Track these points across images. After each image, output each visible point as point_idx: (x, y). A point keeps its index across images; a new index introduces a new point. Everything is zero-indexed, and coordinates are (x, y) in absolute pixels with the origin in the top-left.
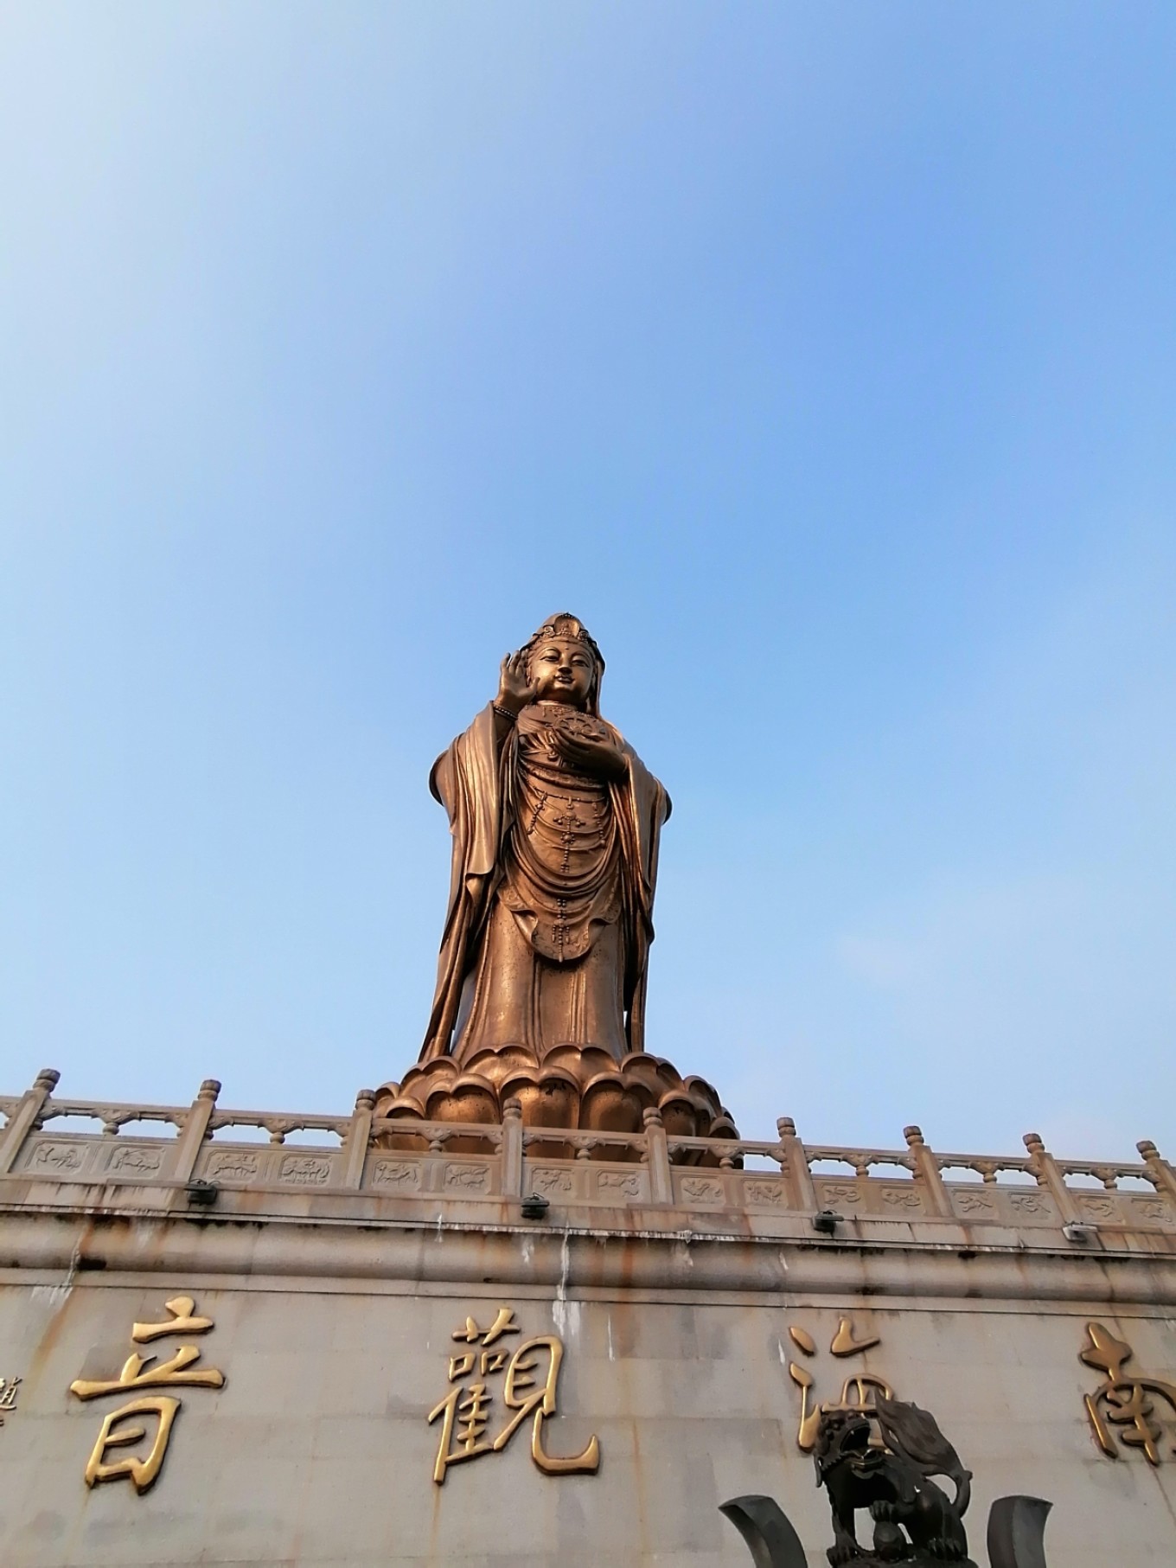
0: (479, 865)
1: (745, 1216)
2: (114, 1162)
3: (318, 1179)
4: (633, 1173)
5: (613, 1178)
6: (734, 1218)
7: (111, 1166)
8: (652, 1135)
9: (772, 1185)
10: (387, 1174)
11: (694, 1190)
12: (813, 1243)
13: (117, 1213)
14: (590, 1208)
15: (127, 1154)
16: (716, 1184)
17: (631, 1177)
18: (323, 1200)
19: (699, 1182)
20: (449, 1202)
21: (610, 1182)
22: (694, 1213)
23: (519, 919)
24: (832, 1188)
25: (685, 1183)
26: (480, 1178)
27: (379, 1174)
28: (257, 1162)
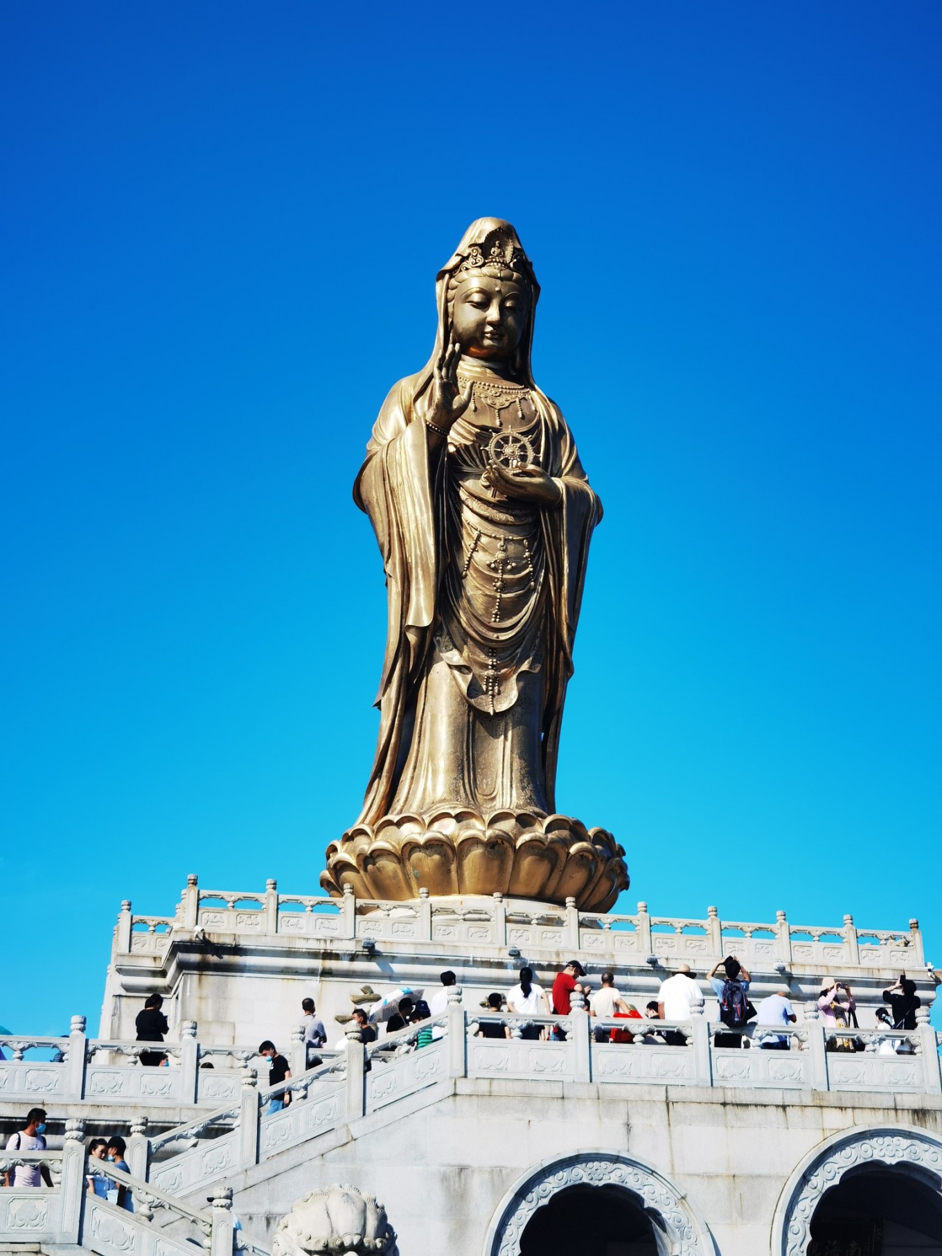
0: (418, 616)
1: (613, 955)
2: (318, 927)
3: (411, 934)
4: (559, 932)
5: (550, 935)
6: (607, 957)
7: (317, 929)
8: (570, 912)
9: (630, 938)
10: (441, 932)
11: (590, 941)
12: (644, 968)
13: (334, 952)
14: (540, 951)
15: (322, 923)
16: (601, 938)
17: (558, 934)
18: (419, 946)
19: (594, 937)
20: (475, 947)
21: (548, 936)
22: (588, 954)
23: (456, 673)
24: (661, 940)
25: (586, 937)
26: (485, 934)
27: (438, 932)
28: (381, 926)
